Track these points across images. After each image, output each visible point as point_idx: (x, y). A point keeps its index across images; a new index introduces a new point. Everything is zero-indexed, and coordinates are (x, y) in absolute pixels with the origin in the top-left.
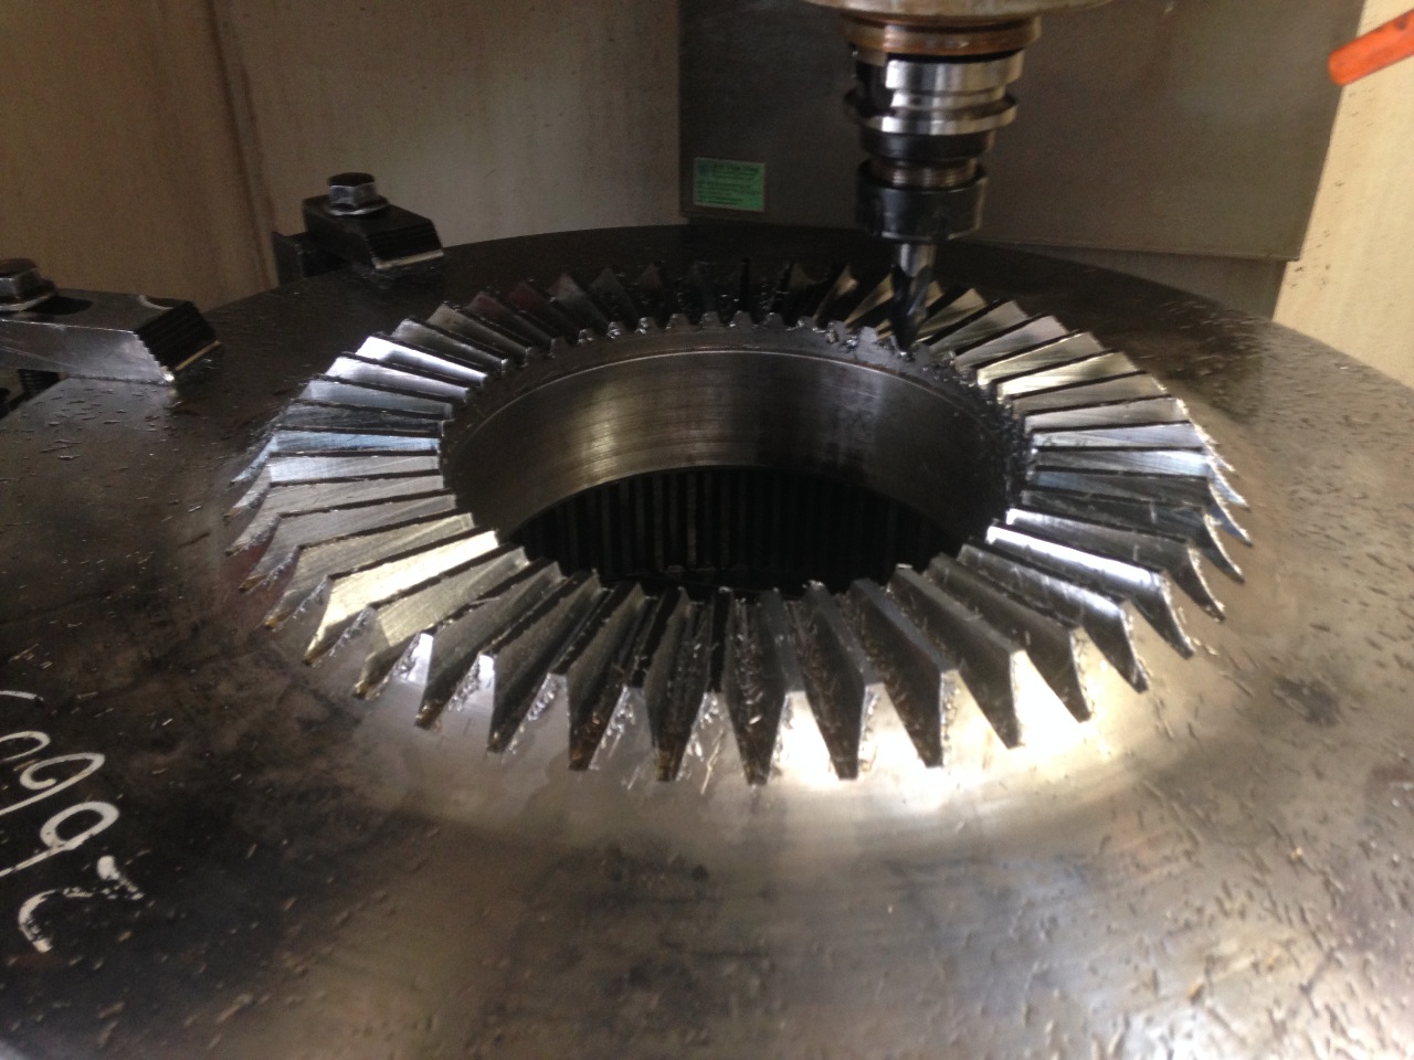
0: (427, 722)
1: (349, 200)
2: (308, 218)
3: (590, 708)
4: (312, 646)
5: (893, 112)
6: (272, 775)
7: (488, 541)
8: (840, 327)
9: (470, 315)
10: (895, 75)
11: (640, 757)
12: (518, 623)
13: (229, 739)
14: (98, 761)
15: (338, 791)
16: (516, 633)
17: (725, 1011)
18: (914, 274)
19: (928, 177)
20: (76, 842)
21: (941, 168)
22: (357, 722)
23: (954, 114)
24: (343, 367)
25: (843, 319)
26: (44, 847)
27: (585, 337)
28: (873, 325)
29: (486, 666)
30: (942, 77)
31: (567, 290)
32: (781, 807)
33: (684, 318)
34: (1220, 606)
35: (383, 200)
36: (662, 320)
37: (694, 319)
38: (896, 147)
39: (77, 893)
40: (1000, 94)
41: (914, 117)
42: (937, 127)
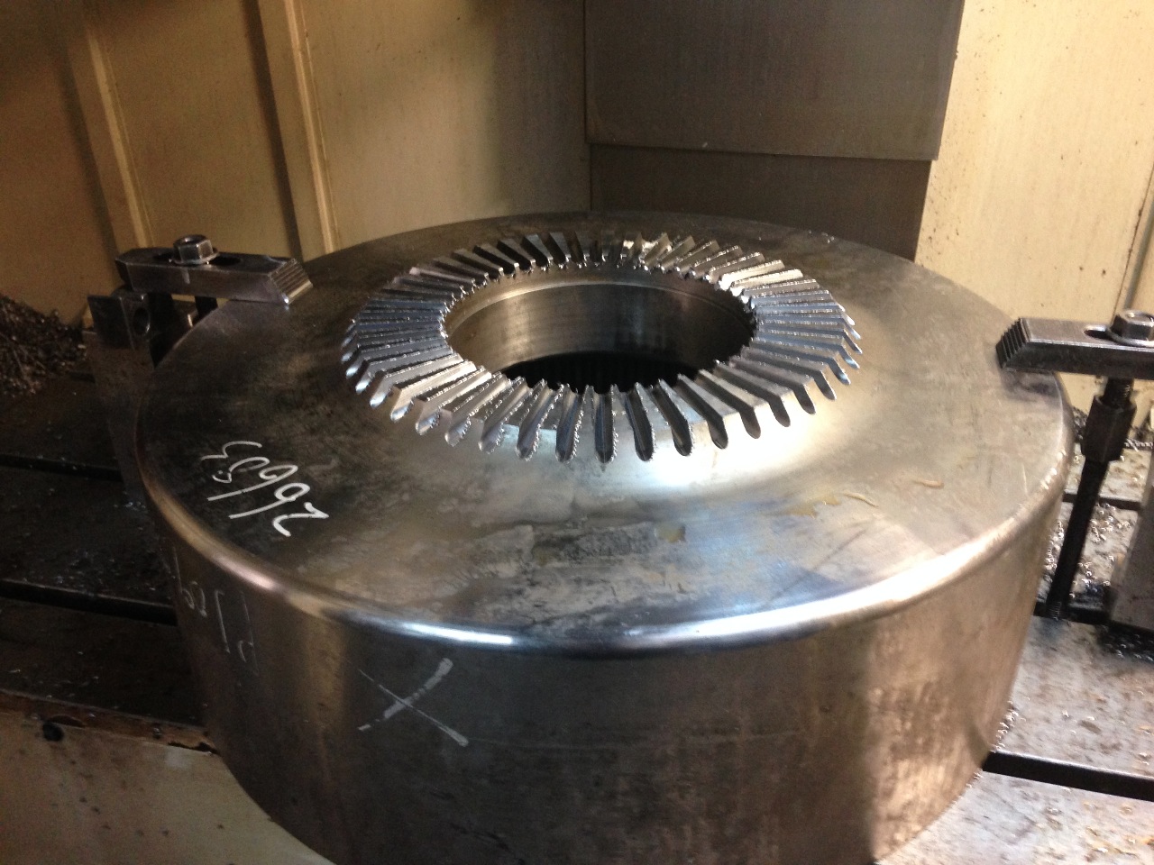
20: (293, 498)
26: (278, 500)
39: (298, 515)
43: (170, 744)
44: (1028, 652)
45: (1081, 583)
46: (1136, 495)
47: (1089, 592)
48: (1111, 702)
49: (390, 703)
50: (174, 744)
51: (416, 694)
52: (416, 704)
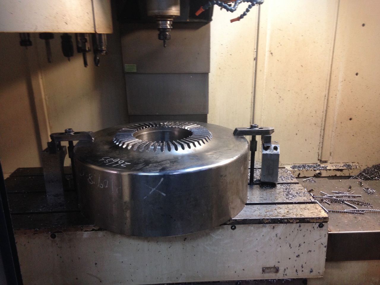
26: (120, 163)
43: (84, 231)
44: (248, 190)
45: (255, 180)
46: (260, 167)
47: (257, 180)
48: (264, 194)
49: (151, 190)
50: (86, 231)
51: (156, 187)
52: (156, 189)
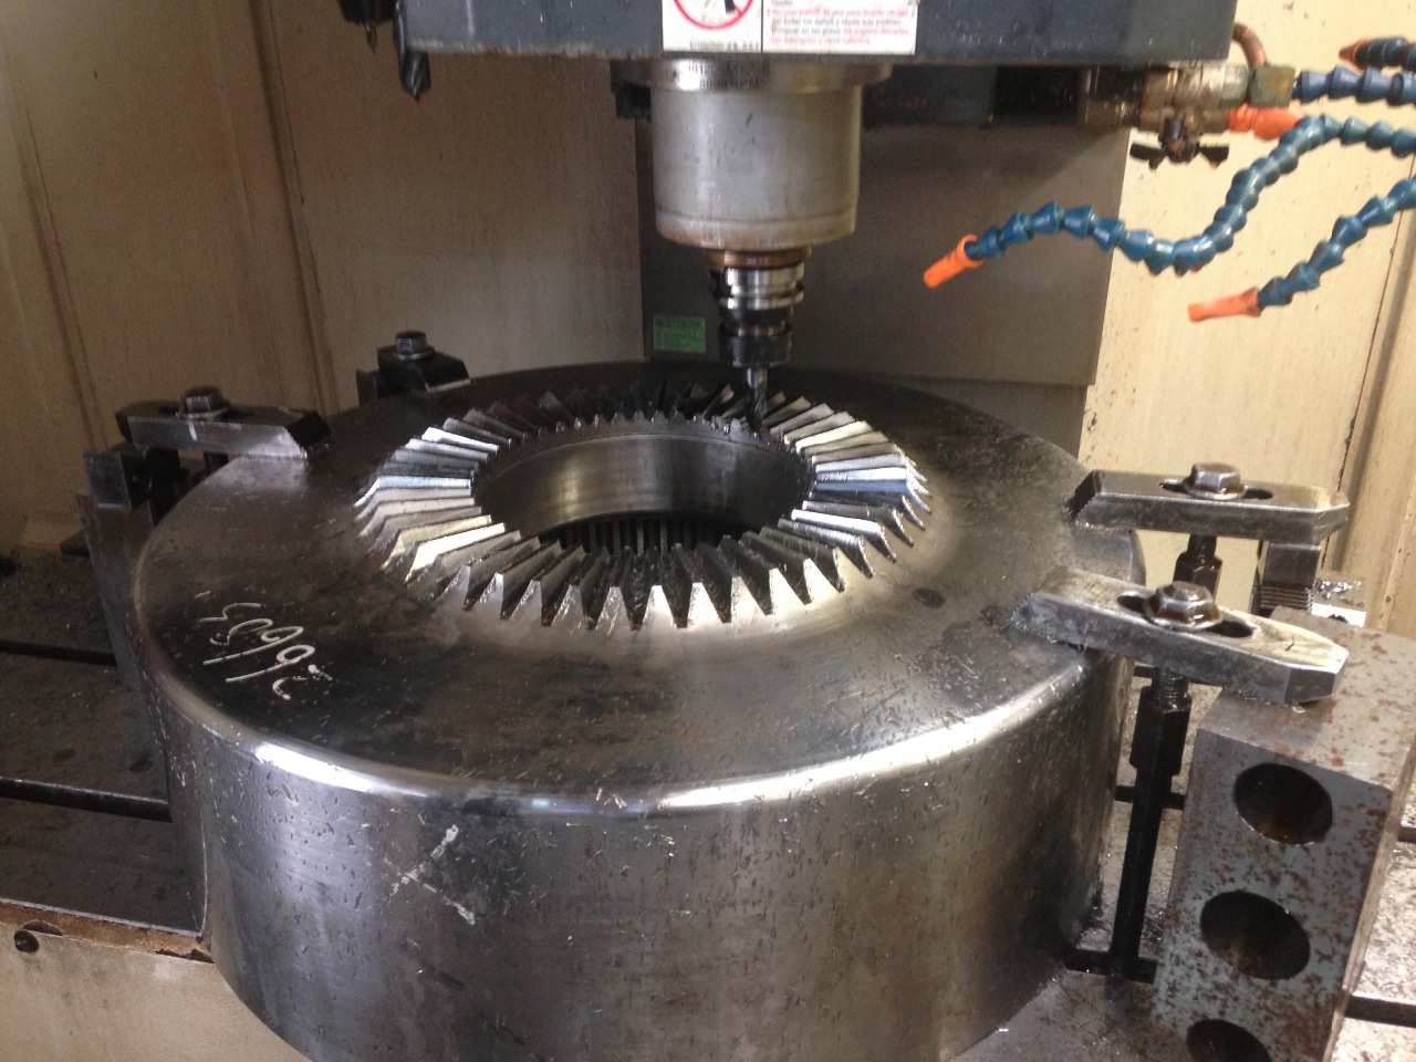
0: (469, 608)
1: (410, 349)
2: (381, 361)
3: (552, 599)
4: (407, 578)
5: (732, 297)
6: (391, 633)
7: (500, 528)
8: (719, 420)
9: (488, 415)
10: (732, 278)
11: (577, 620)
12: (518, 560)
13: (367, 620)
14: (300, 630)
15: (424, 640)
16: (515, 565)
17: (612, 712)
18: (756, 386)
19: (757, 332)
20: (296, 660)
21: (764, 326)
22: (433, 611)
23: (768, 297)
24: (413, 444)
25: (721, 414)
26: (279, 663)
27: (560, 428)
28: (738, 418)
29: (499, 578)
30: (757, 278)
31: (550, 401)
32: (649, 641)
33: (622, 416)
34: (894, 555)
35: (431, 349)
36: (609, 417)
37: (629, 417)
38: (737, 315)
39: (299, 678)
40: (793, 285)
41: (745, 300)
42: (757, 305)
43: (158, 952)
49: (395, 877)
50: (164, 952)
51: (421, 867)
52: (422, 877)
